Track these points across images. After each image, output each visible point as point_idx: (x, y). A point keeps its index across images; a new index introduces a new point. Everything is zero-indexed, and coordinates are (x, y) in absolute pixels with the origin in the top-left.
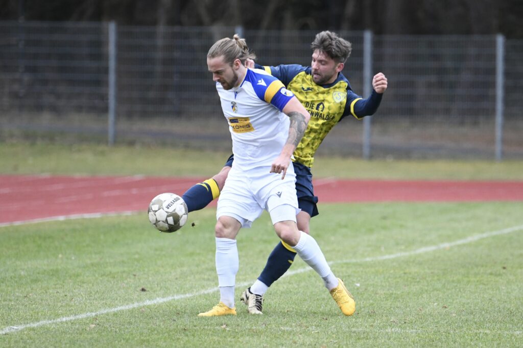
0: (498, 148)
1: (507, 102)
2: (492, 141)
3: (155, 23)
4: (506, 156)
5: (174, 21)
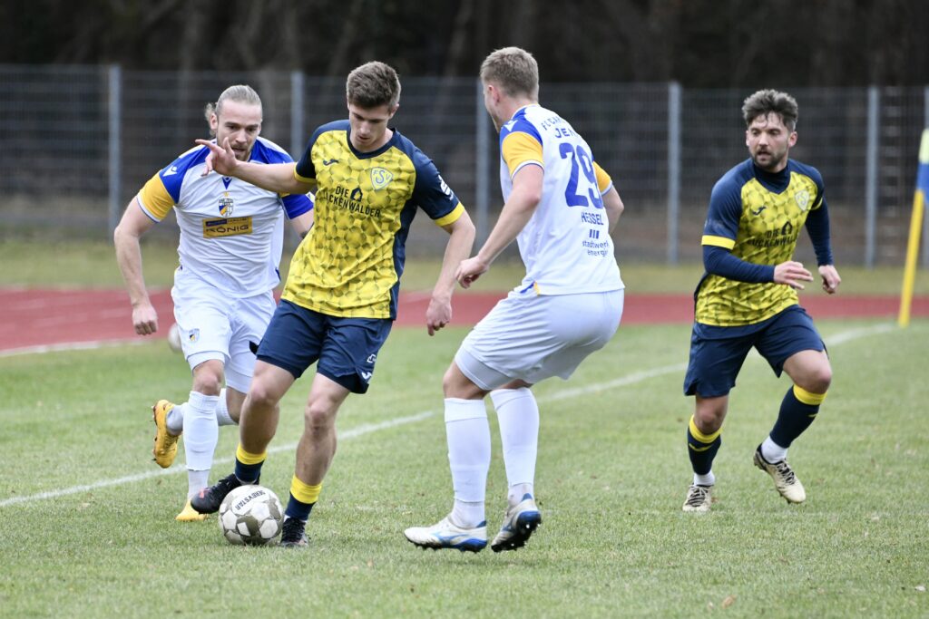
0: (672, 246)
2: (663, 237)
3: (175, 67)
5: (203, 64)
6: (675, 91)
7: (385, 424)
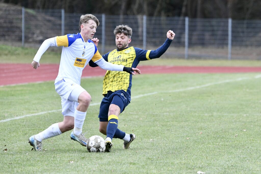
0: (229, 56)
1: (232, 41)
2: (227, 54)
4: (232, 59)
6: (230, 21)
7: (146, 95)
